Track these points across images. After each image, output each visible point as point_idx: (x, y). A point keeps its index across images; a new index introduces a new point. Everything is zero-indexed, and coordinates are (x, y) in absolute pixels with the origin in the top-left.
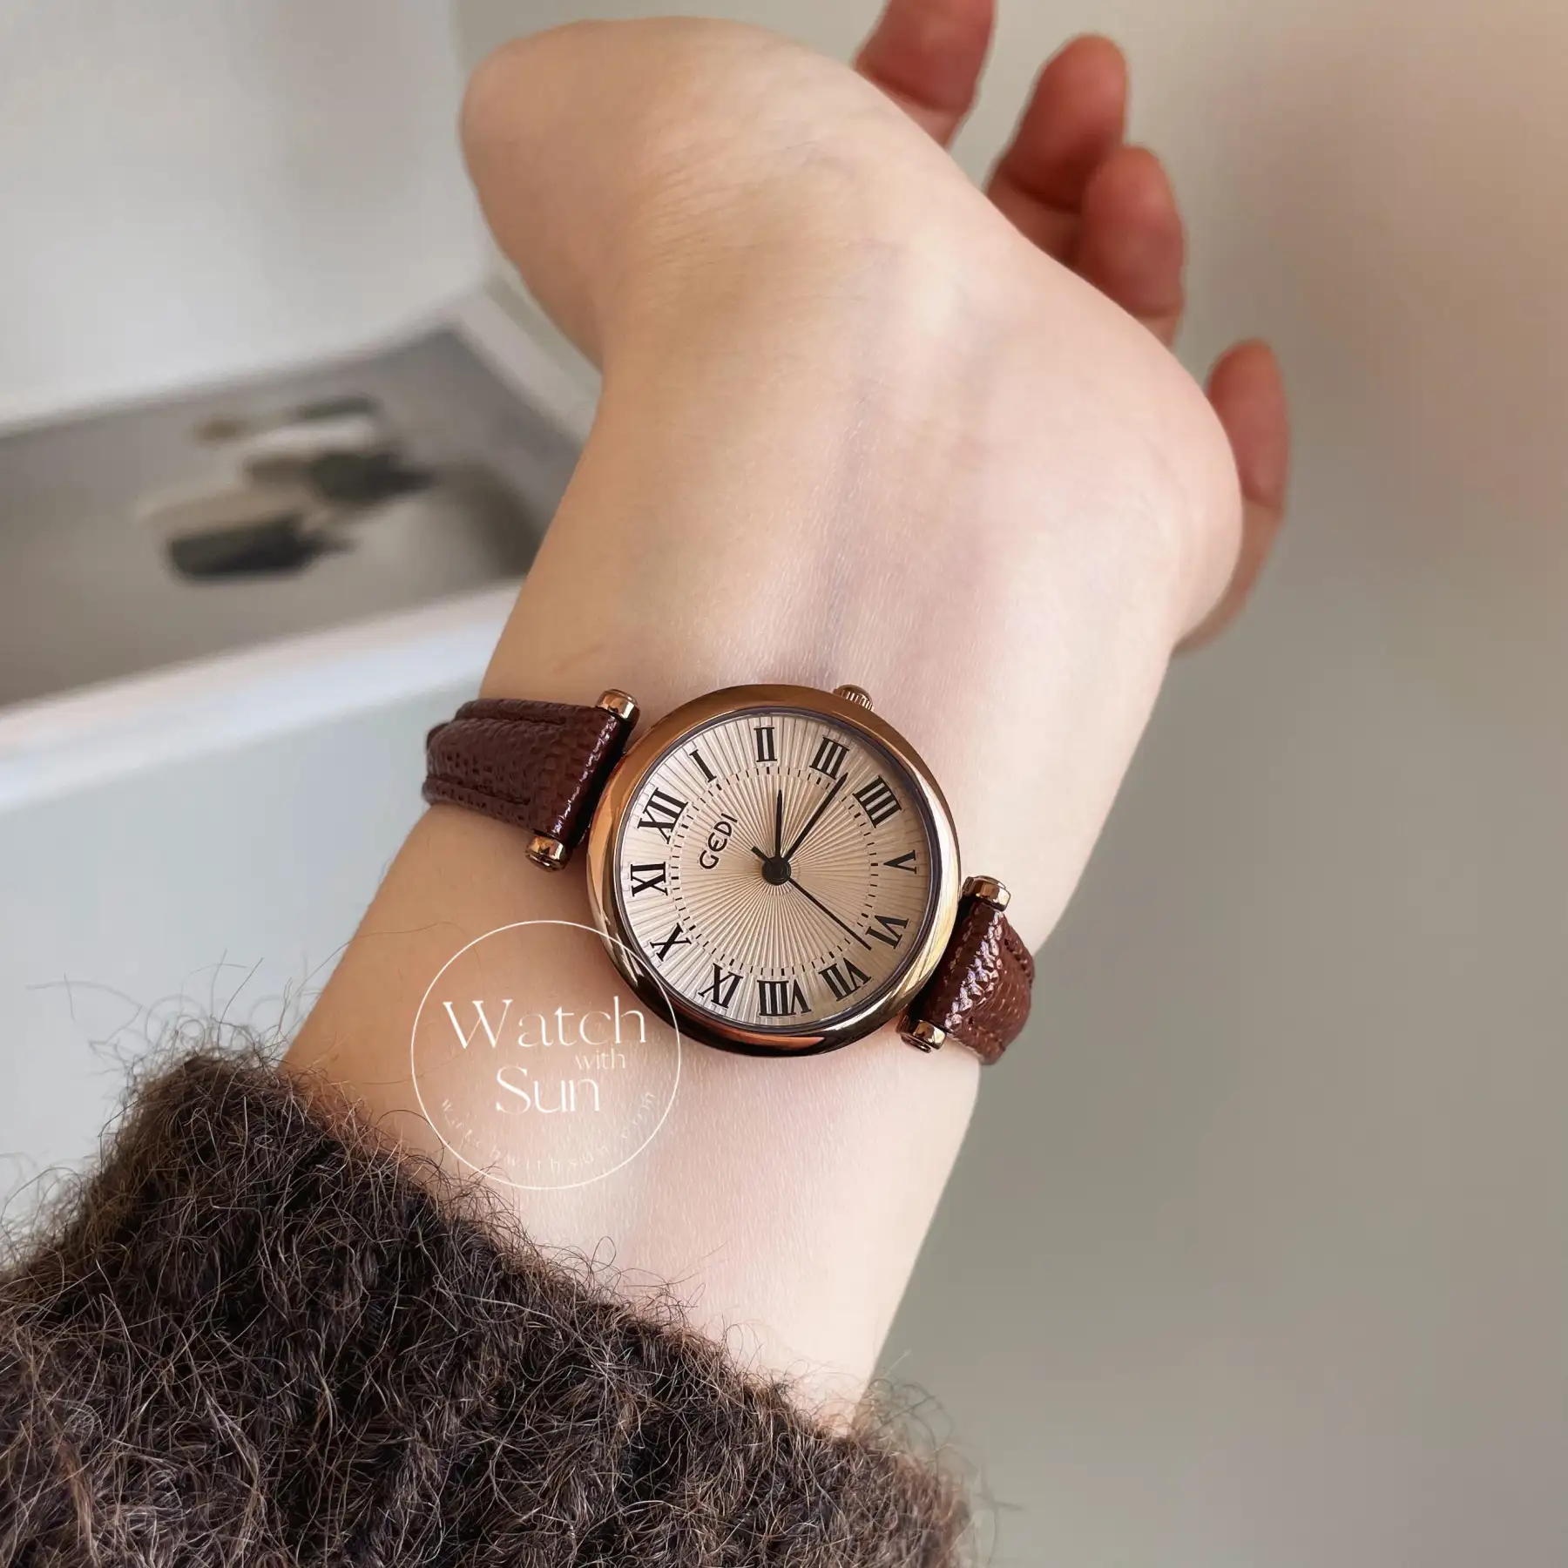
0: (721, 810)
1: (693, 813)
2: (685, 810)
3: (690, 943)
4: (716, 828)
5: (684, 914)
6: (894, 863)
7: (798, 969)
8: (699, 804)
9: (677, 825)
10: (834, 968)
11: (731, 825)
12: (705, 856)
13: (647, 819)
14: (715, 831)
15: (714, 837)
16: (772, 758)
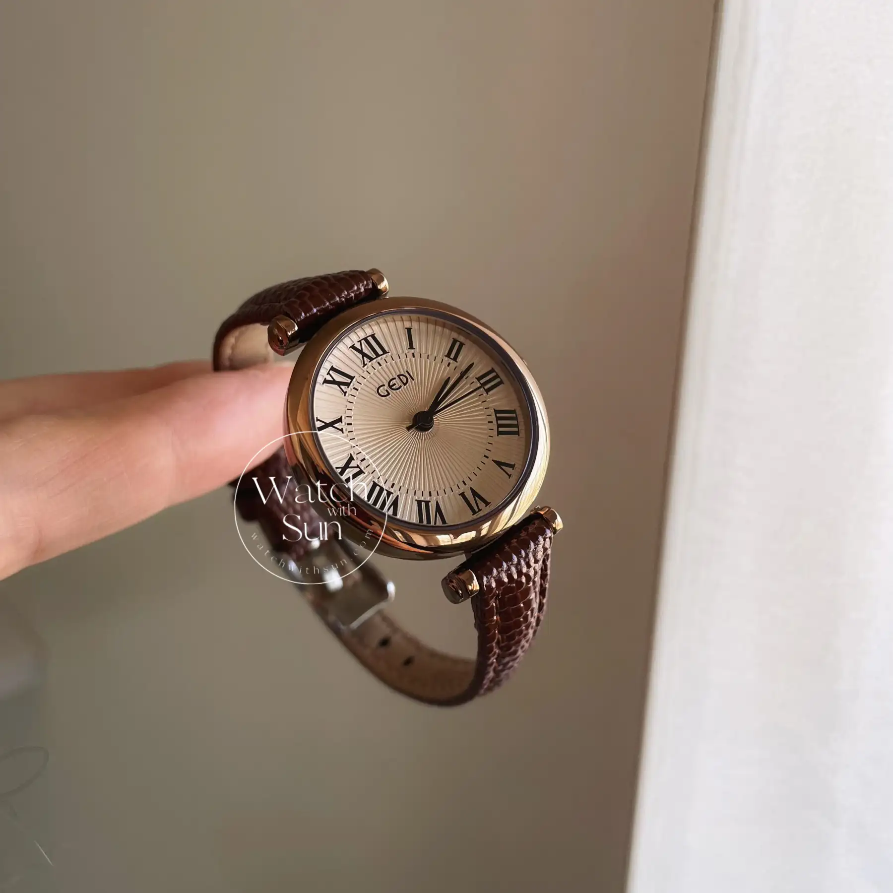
0: (407, 368)
1: (389, 359)
2: (385, 355)
3: (343, 433)
4: (399, 376)
5: (349, 413)
6: (499, 464)
7: (404, 490)
8: (395, 357)
9: (375, 361)
10: (427, 503)
11: (409, 380)
12: (381, 388)
13: (358, 346)
14: (397, 378)
15: (394, 380)
16: (455, 359)
